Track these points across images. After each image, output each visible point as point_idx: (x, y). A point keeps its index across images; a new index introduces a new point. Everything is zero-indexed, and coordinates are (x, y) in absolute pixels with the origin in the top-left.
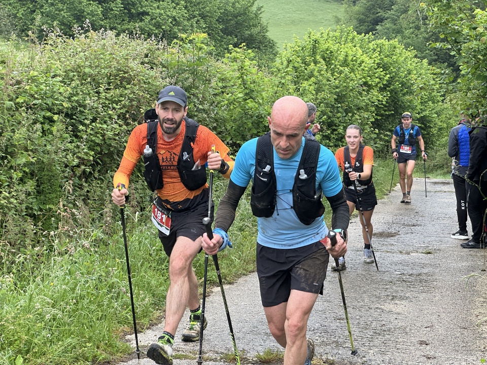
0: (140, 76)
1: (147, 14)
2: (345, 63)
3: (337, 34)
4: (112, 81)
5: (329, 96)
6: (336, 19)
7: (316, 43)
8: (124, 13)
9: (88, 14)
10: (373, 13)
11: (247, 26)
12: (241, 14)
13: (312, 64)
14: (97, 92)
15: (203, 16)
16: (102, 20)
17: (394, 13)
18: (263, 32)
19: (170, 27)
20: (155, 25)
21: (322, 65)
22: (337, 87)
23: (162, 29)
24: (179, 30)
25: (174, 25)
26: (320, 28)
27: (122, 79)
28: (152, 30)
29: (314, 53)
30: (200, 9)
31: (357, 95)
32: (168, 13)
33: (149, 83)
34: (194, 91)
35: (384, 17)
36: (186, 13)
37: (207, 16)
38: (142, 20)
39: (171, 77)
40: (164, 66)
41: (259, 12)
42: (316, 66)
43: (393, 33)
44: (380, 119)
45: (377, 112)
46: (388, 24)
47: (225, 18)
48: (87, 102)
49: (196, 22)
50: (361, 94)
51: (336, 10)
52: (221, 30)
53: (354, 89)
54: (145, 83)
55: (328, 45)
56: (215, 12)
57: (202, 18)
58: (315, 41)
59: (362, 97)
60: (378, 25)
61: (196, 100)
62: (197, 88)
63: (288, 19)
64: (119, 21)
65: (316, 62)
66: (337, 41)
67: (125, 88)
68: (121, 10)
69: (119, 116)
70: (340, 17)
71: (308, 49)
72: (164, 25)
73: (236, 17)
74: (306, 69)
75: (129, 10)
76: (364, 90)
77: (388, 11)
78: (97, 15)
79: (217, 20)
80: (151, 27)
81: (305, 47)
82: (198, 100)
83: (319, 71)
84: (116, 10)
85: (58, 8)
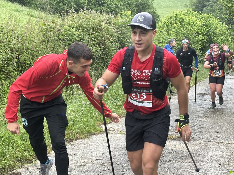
0: (105, 28)
1: (106, 3)
2: (189, 24)
3: (186, 12)
4: (94, 30)
5: (181, 37)
6: (186, 5)
7: (176, 16)
8: (96, 3)
9: (82, 3)
10: (202, 3)
11: (147, 9)
12: (145, 3)
13: (175, 24)
14: (88, 34)
15: (129, 4)
16: (87, 6)
17: (211, 3)
18: (154, 11)
19: (115, 9)
20: (109, 8)
21: (179, 24)
22: (185, 34)
23: (112, 10)
24: (118, 10)
25: (116, 8)
26: (178, 9)
27: (98, 29)
28: (107, 10)
29: (175, 20)
30: (127, 1)
31: (194, 37)
32: (114, 3)
33: (109, 31)
34: (126, 34)
35: (207, 5)
36: (122, 3)
37: (131, 4)
38: (103, 6)
39: (117, 29)
40: (114, 25)
41: (153, 3)
42: (176, 25)
43: (211, 12)
44: (204, 48)
45: (202, 44)
46: (209, 8)
47: (138, 5)
48: (84, 38)
49: (126, 7)
50: (195, 37)
51: (186, 2)
52: (136, 10)
53: (192, 34)
54: (107, 31)
55: (182, 16)
56: (134, 3)
57: (128, 5)
58: (176, 15)
59: (195, 38)
60: (204, 8)
61: (127, 38)
62: (127, 33)
63: (165, 5)
64: (94, 6)
65: (176, 24)
66: (185, 15)
67: (99, 33)
68: (95, 2)
69: (97, 44)
70: (187, 5)
71: (173, 18)
72: (112, 8)
73: (143, 5)
74: (172, 26)
75: (98, 2)
76: (196, 35)
77: (209, 2)
78: (85, 4)
79: (135, 6)
80: (107, 9)
81: (172, 17)
82: (128, 38)
83: (178, 27)
84: (93, 2)
85: (69, 1)
